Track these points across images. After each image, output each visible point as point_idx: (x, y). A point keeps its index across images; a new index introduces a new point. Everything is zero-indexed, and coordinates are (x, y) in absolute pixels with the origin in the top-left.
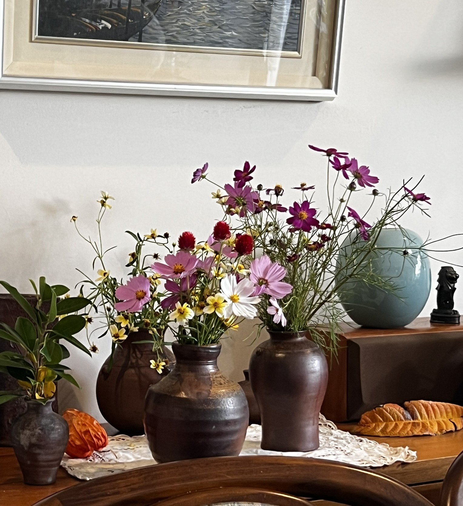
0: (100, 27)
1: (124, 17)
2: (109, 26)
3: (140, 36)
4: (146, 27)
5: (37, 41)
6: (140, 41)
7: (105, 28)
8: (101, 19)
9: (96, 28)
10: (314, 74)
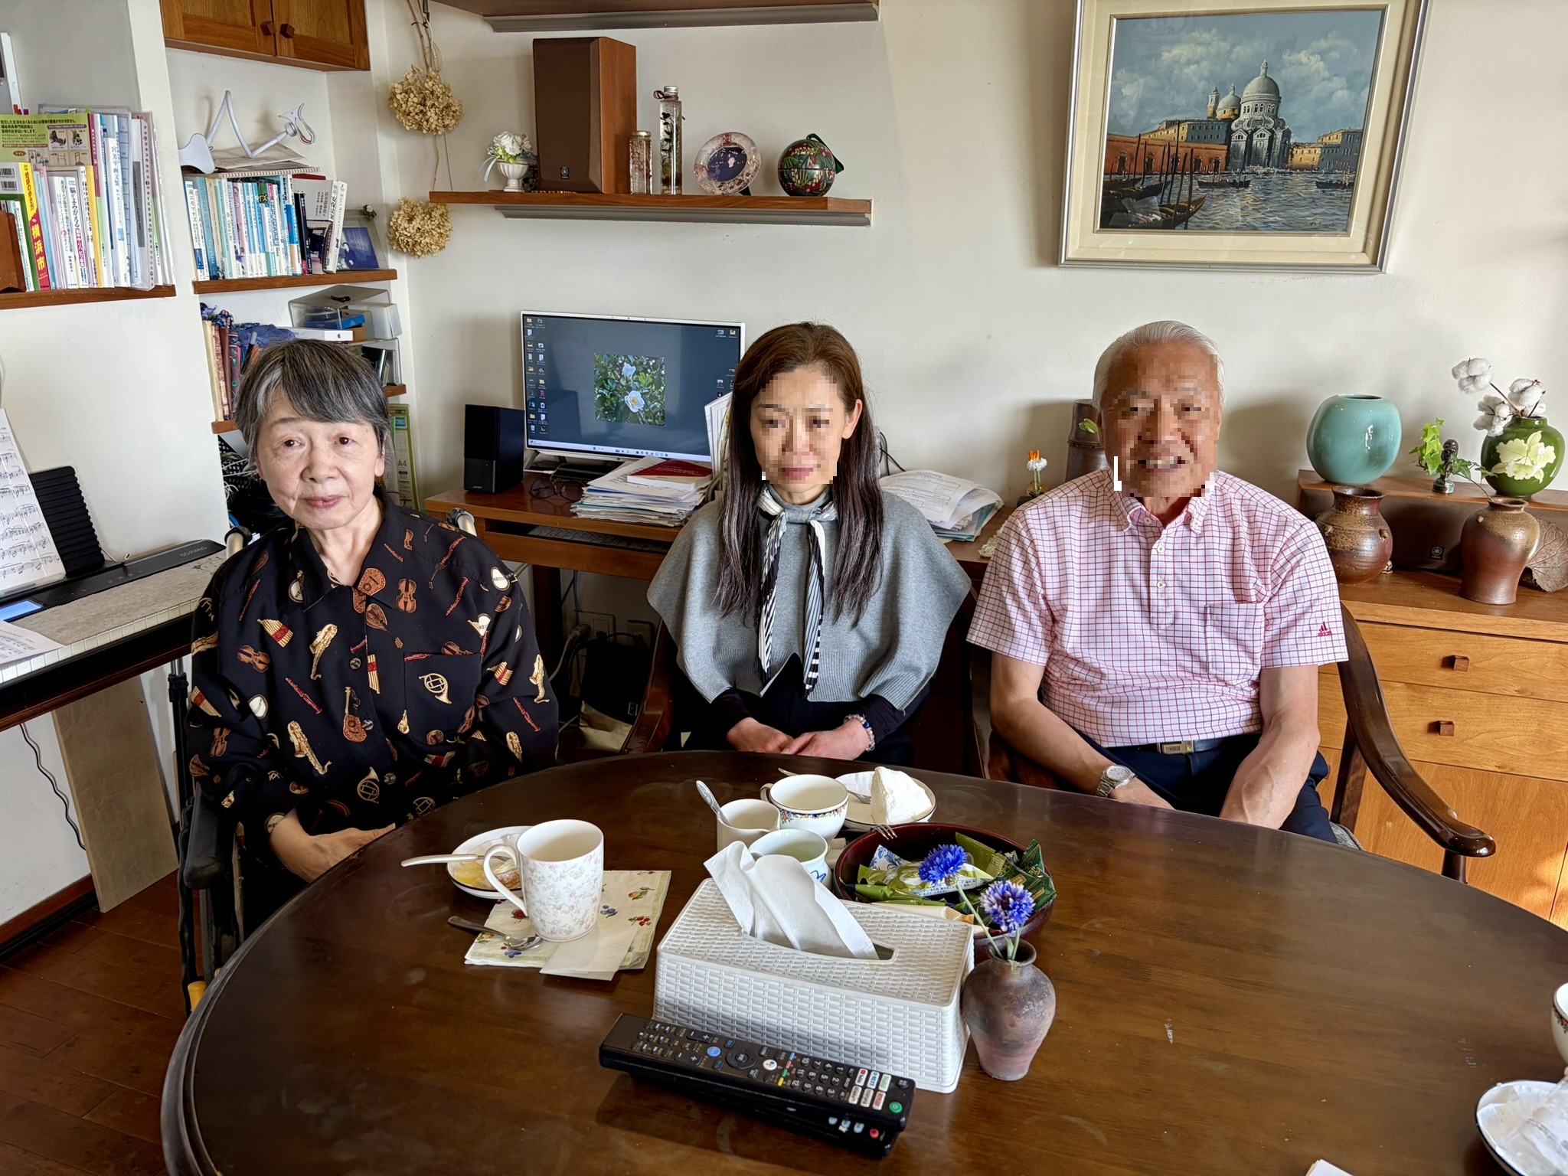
0: (1151, 219)
1: (1172, 211)
2: (1159, 218)
3: (1186, 225)
4: (1192, 218)
5: (1098, 232)
6: (1186, 228)
7: (1155, 220)
8: (1152, 213)
9: (1148, 220)
10: (1364, 251)
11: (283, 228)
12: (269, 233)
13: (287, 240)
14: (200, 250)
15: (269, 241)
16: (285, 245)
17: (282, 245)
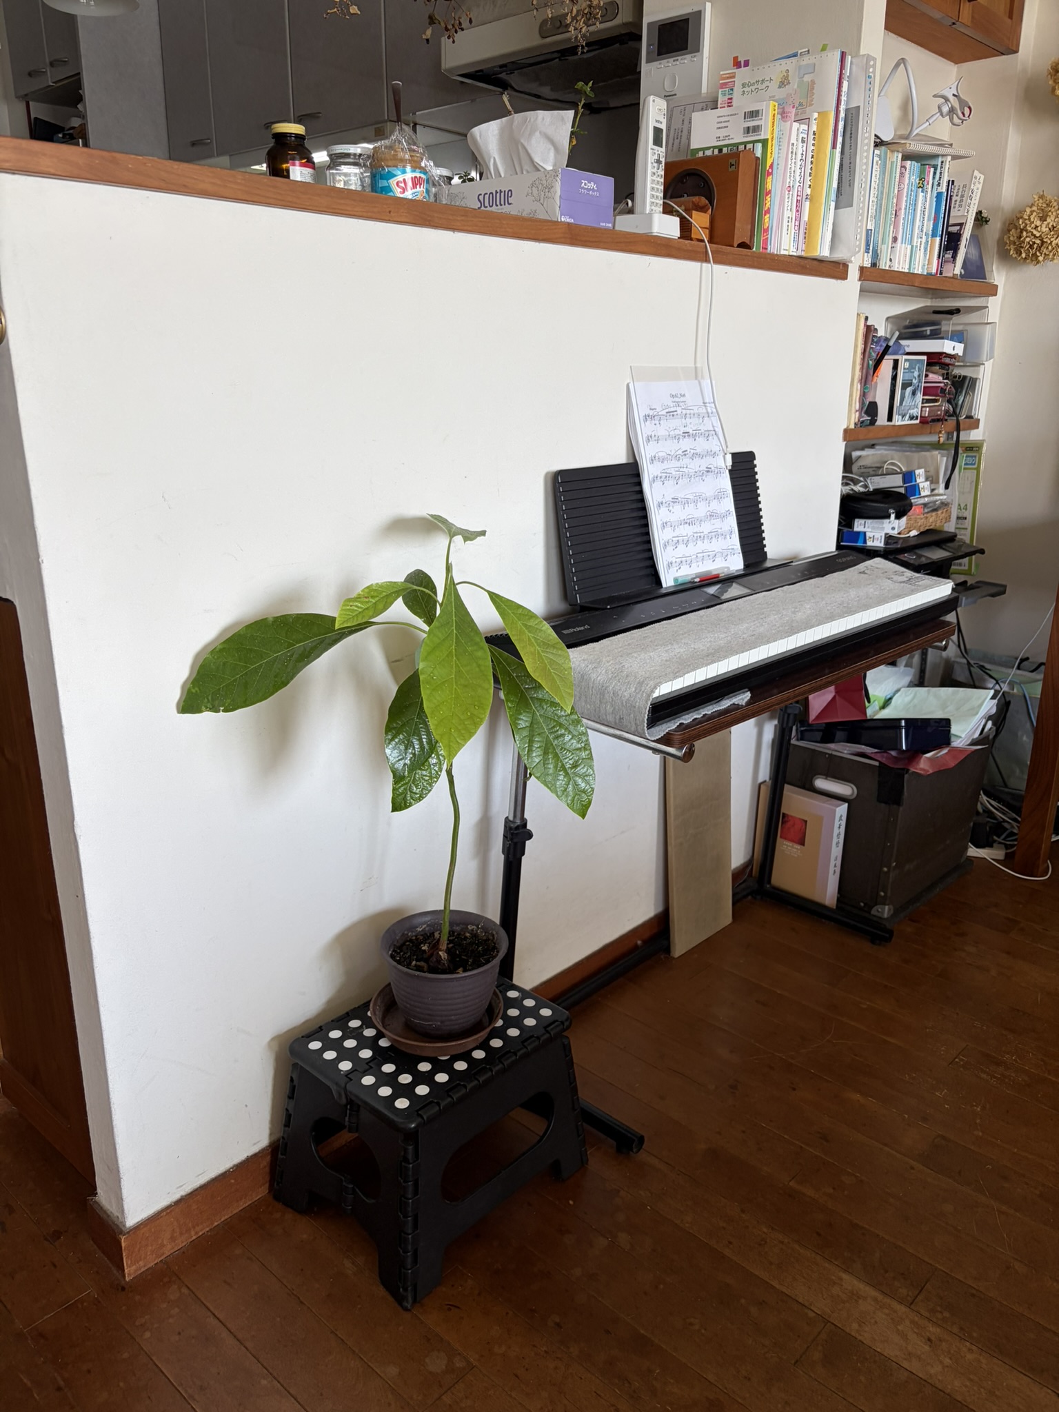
11: (929, 220)
12: (918, 223)
13: (930, 233)
14: (871, 230)
15: (916, 231)
16: (927, 238)
17: (924, 237)
